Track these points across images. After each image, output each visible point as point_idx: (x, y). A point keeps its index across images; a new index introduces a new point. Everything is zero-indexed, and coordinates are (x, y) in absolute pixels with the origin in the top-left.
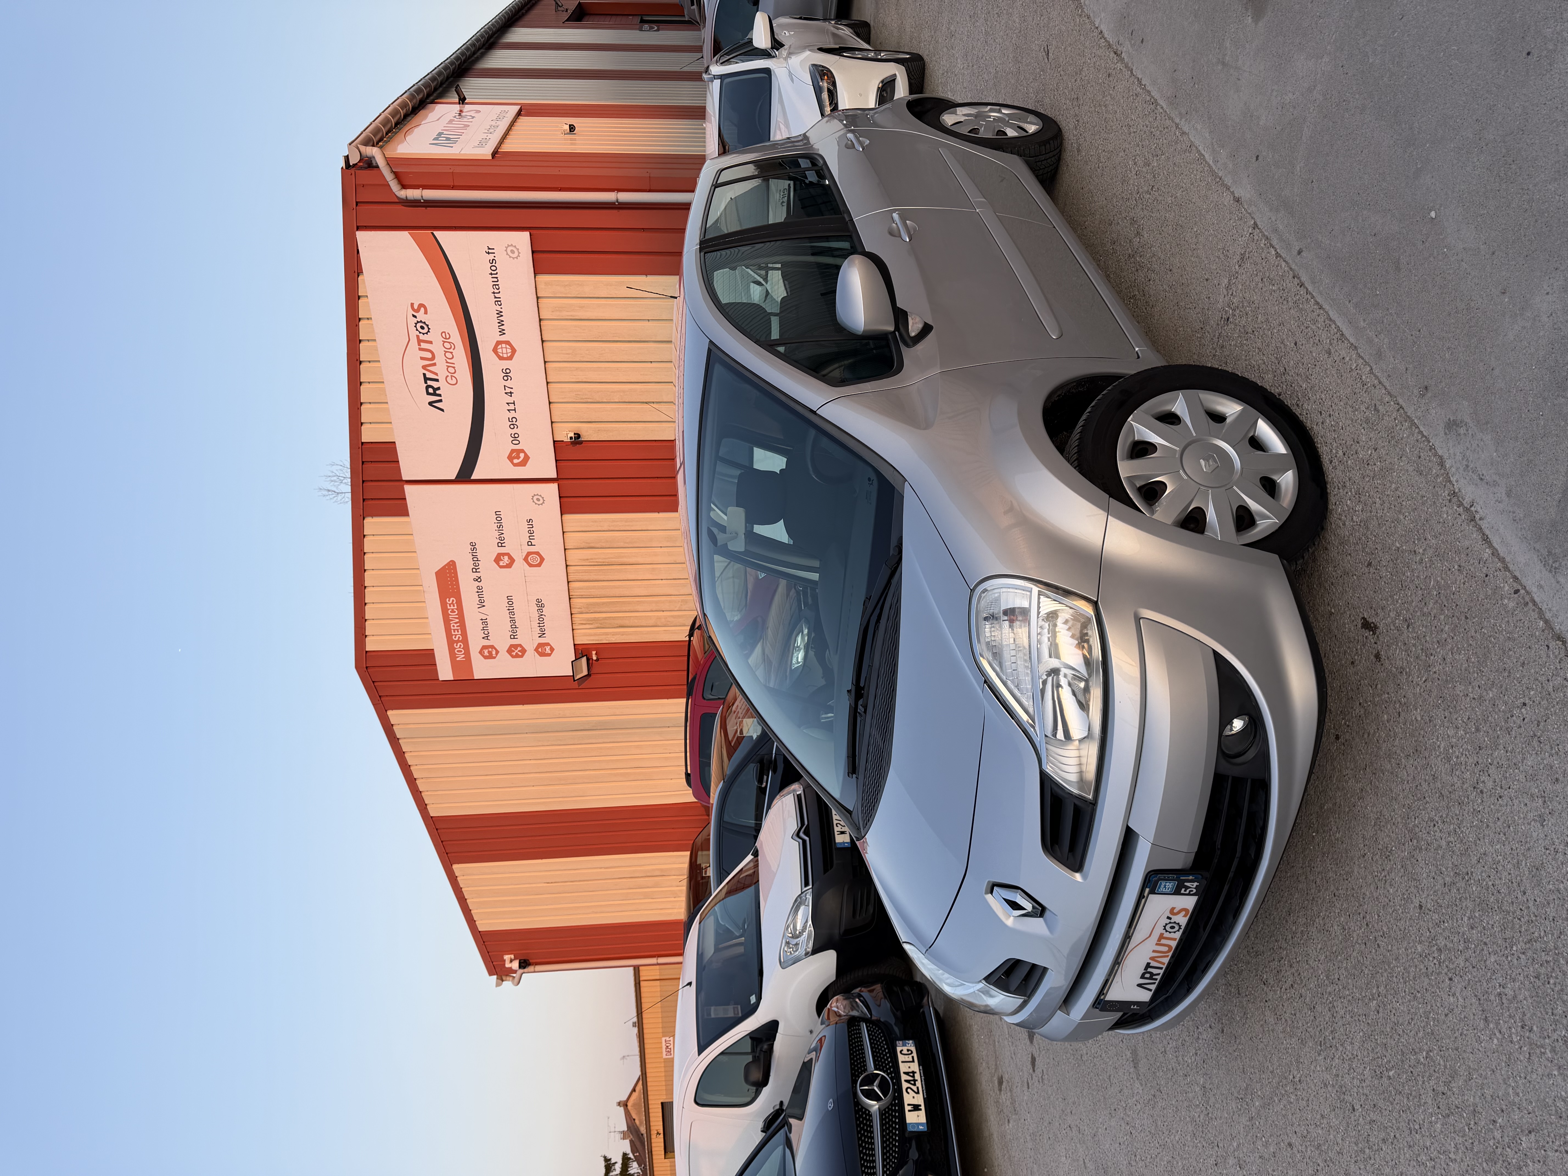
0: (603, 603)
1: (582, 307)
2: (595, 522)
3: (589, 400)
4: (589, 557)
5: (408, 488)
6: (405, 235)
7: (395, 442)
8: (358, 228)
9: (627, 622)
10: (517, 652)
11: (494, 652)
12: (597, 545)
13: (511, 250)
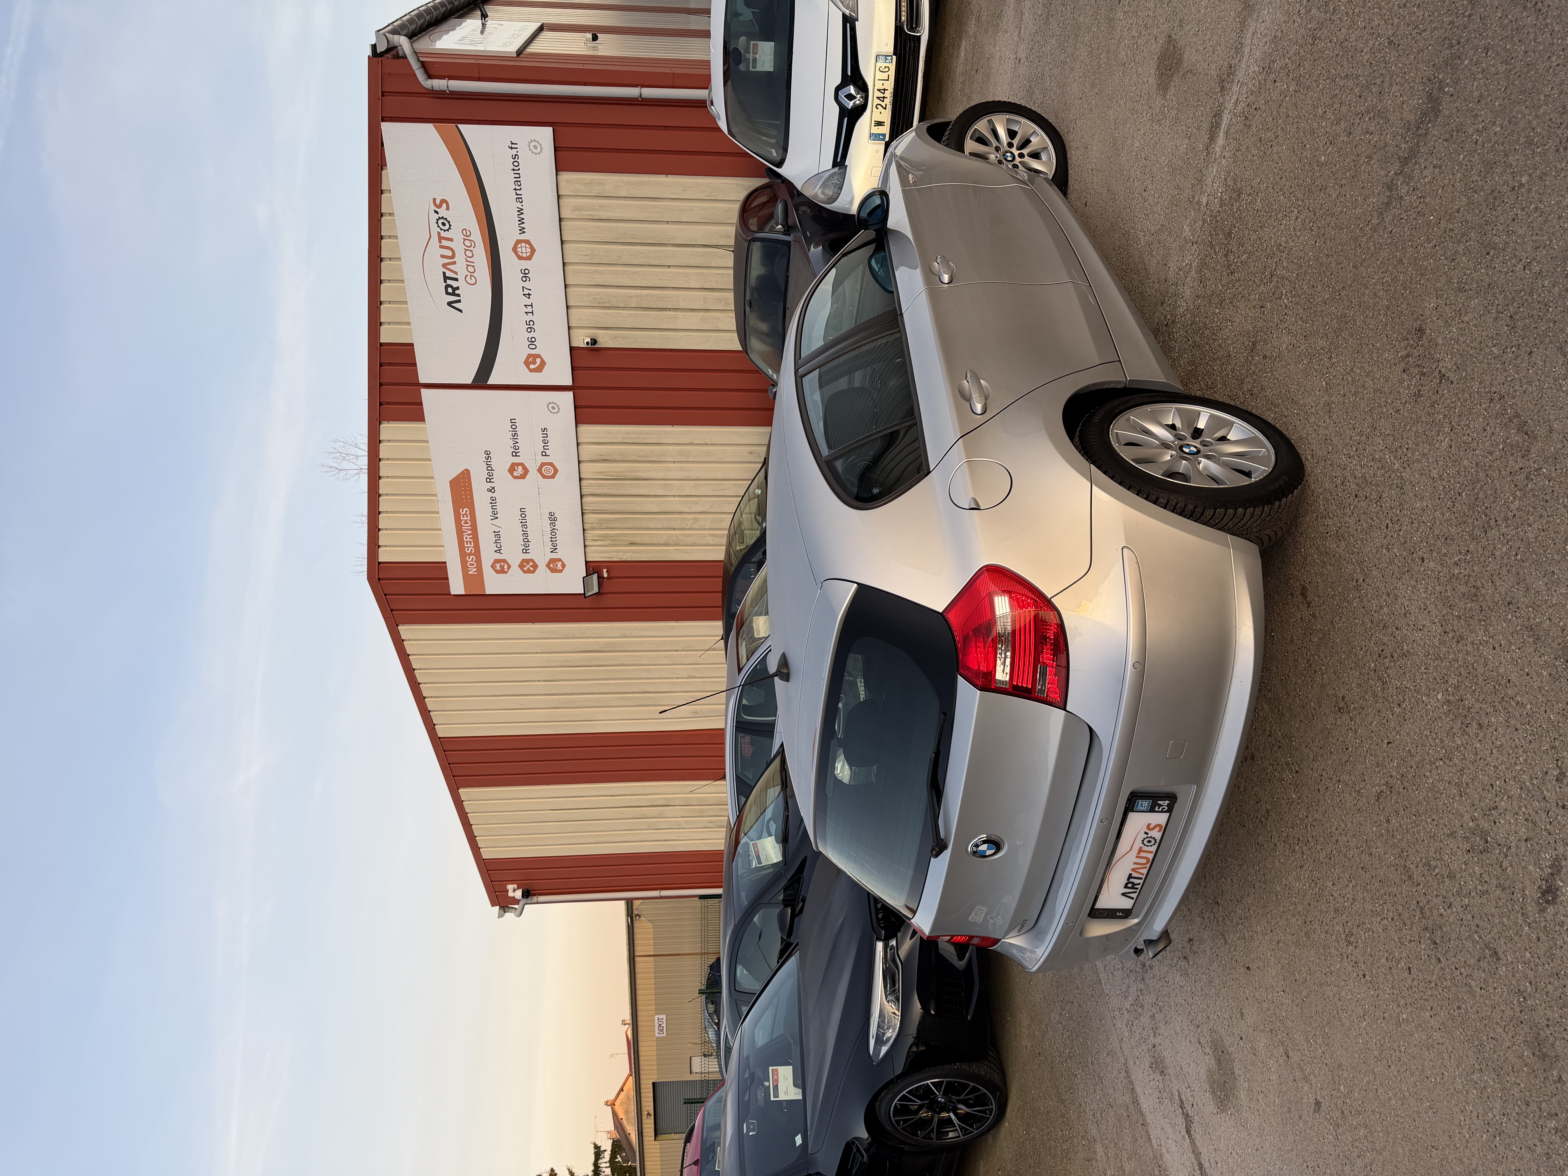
0: (616, 519)
1: (602, 207)
2: (610, 433)
3: (607, 305)
4: (603, 470)
5: (424, 392)
6: (429, 128)
7: (412, 345)
8: (383, 121)
9: (638, 540)
10: (528, 566)
11: (506, 567)
12: (611, 458)
13: (535, 146)
